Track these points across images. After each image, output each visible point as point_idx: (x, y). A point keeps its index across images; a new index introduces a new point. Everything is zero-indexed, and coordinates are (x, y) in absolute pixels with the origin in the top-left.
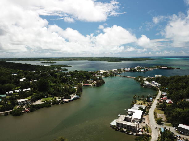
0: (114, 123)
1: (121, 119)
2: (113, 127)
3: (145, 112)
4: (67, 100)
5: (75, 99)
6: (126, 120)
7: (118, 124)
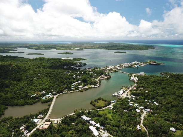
0: (113, 95)
1: (116, 94)
2: (113, 96)
3: (124, 92)
4: (96, 87)
5: (99, 86)
6: (117, 94)
7: (115, 95)
